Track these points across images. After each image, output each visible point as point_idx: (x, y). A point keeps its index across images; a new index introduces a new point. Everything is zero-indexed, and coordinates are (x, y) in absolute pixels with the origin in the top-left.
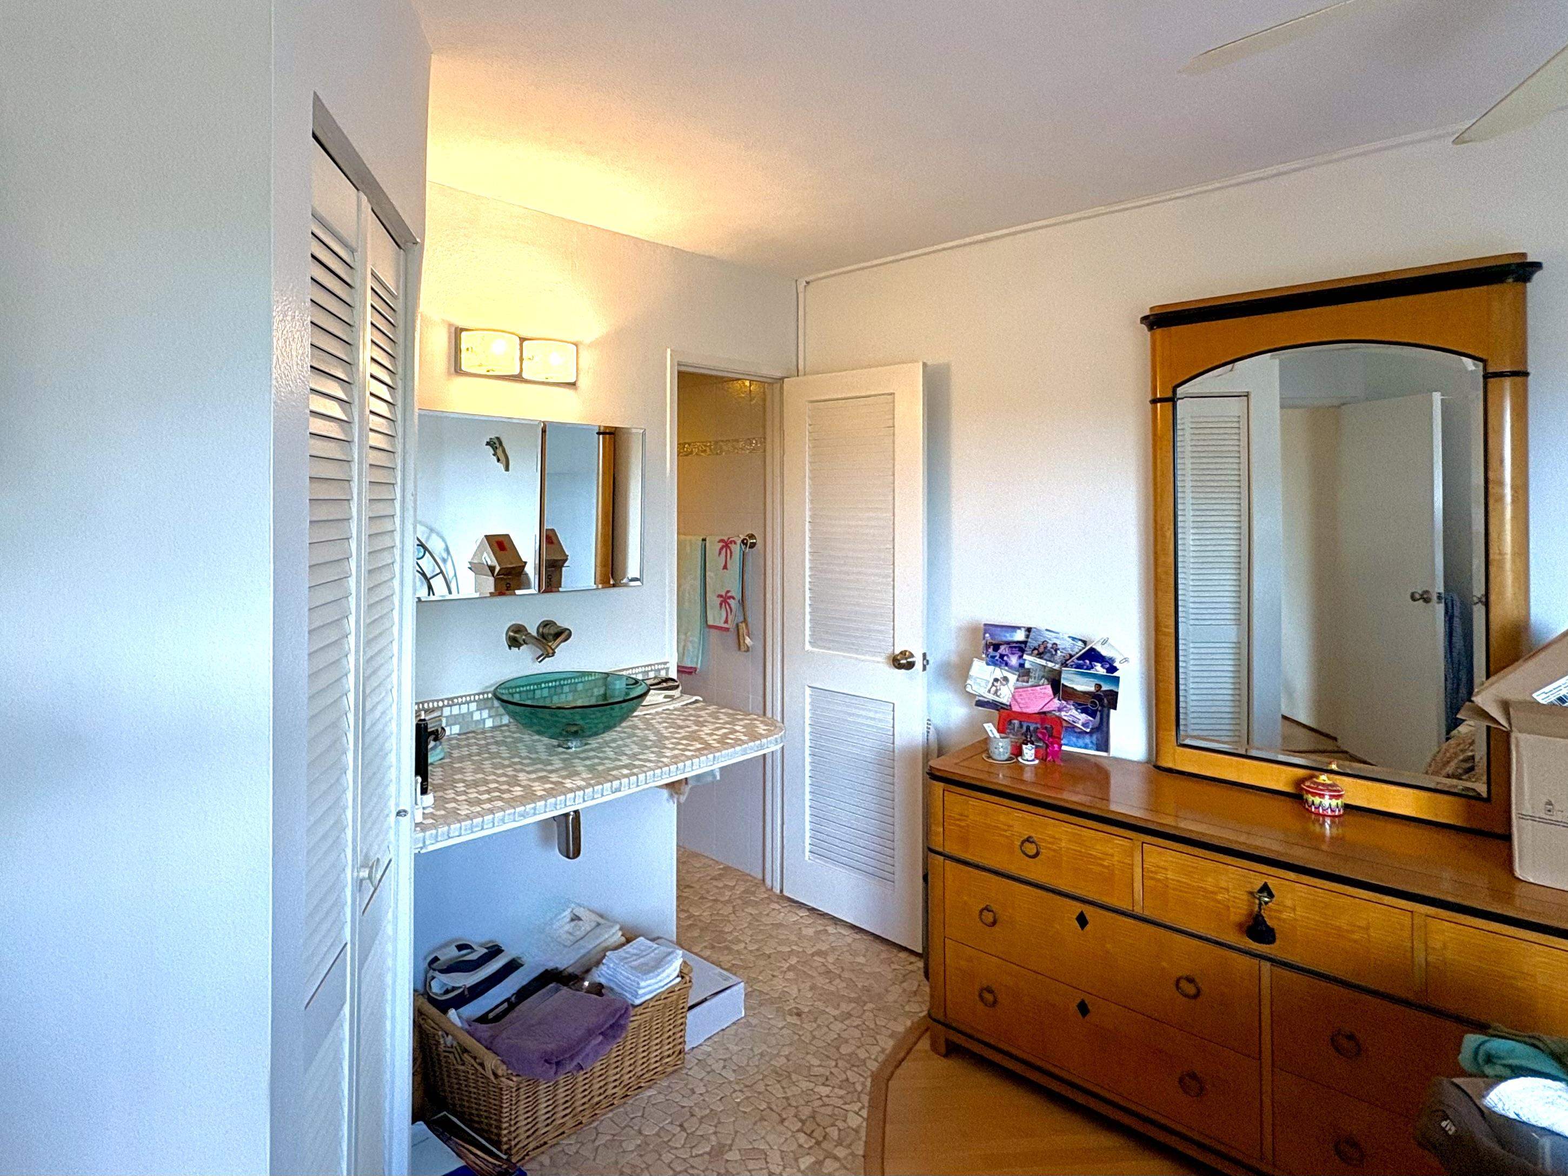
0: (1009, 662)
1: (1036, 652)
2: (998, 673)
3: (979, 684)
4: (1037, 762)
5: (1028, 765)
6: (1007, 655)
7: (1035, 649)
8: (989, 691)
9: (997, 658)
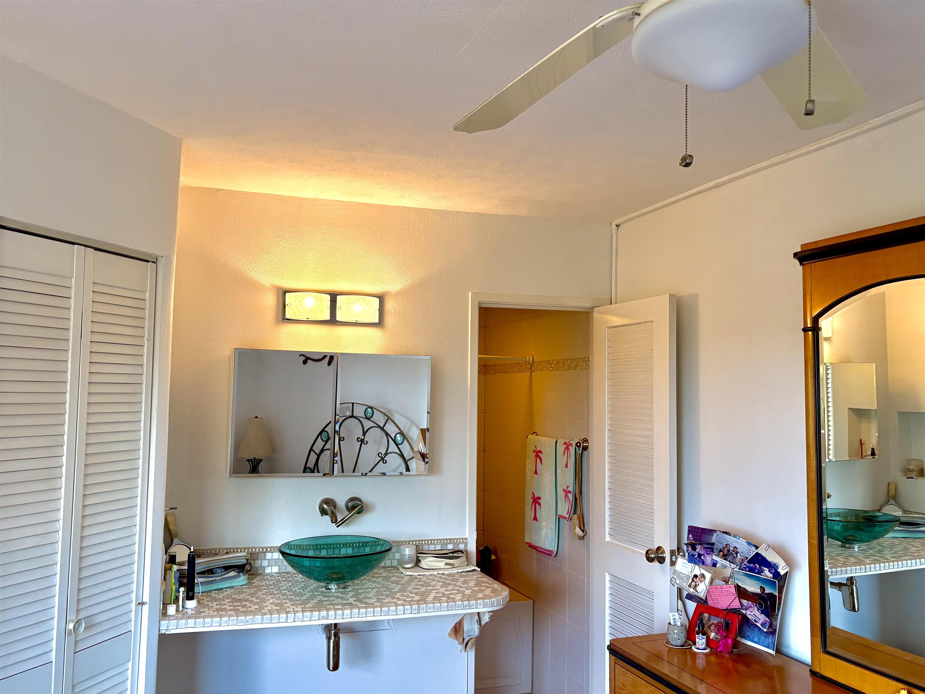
0: (705, 560)
1: (722, 553)
2: (697, 570)
3: (682, 579)
4: (708, 650)
5: (699, 653)
6: (703, 555)
7: (720, 551)
8: (690, 586)
9: (696, 556)
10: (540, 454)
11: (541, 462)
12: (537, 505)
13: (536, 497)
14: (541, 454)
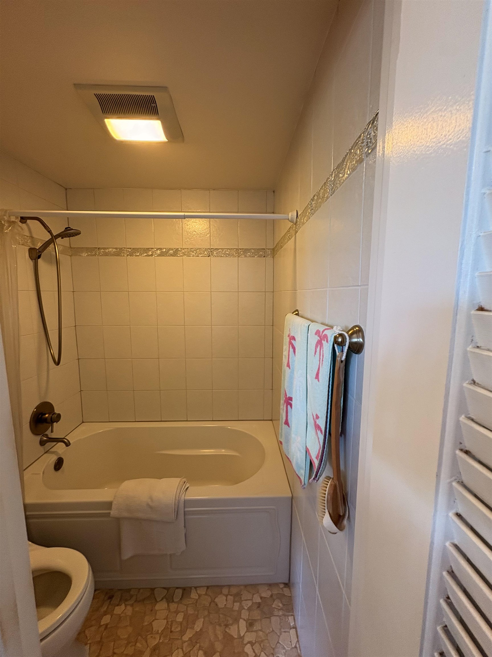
10: (293, 342)
11: (294, 352)
12: (289, 406)
13: (287, 397)
14: (295, 341)
